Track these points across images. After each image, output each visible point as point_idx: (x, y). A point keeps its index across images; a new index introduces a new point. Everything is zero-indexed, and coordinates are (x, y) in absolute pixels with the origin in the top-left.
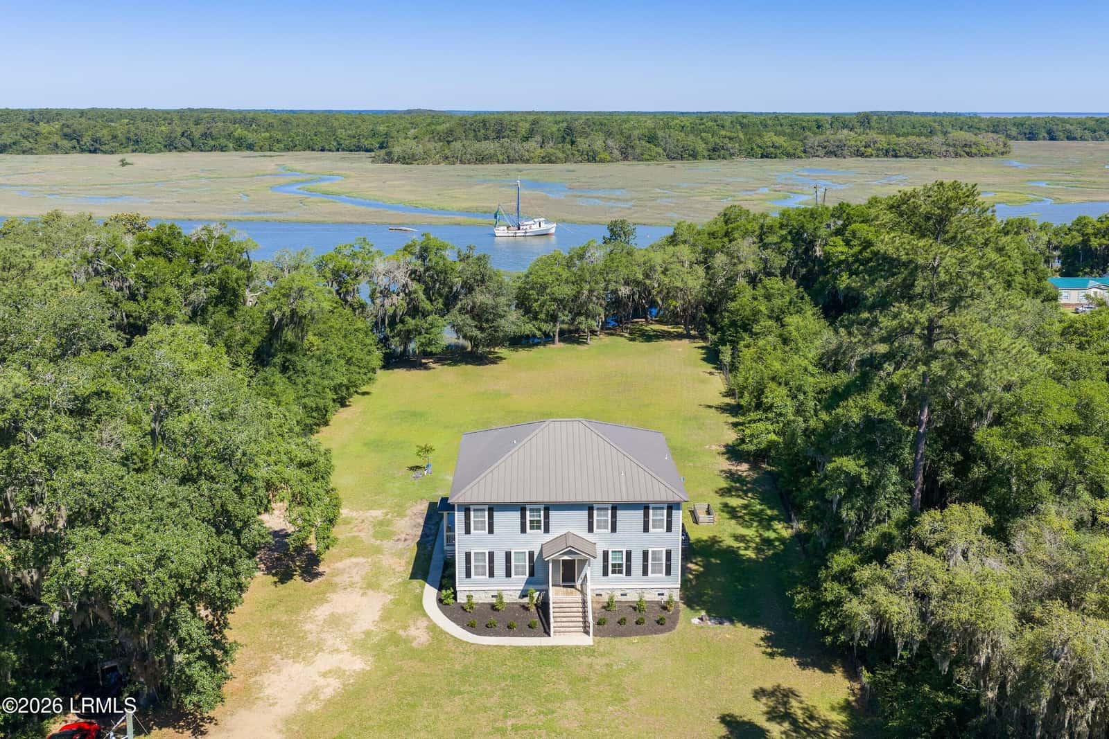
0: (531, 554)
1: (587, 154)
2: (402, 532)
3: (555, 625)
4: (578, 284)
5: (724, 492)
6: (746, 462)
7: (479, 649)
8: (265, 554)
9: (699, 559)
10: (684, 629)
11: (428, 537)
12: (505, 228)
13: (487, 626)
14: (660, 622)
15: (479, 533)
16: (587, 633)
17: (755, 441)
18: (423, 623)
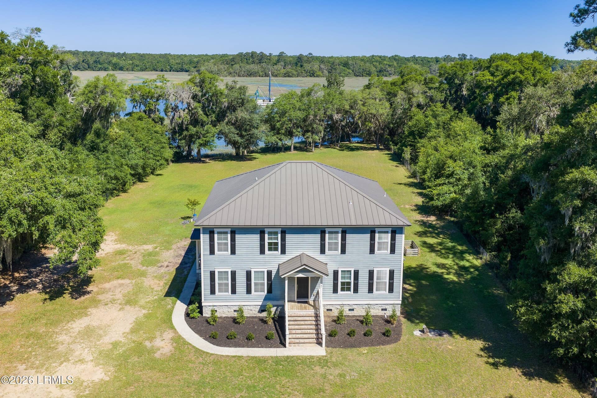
0: (269, 273)
1: (310, 73)
2: (165, 261)
3: (291, 336)
4: (307, 110)
5: (420, 234)
6: (433, 216)
7: (218, 360)
8: (46, 276)
9: (412, 281)
10: (408, 340)
11: (186, 264)
12: (262, 101)
13: (227, 337)
14: (386, 334)
15: (222, 254)
16: (320, 344)
17: (441, 199)
18: (168, 335)
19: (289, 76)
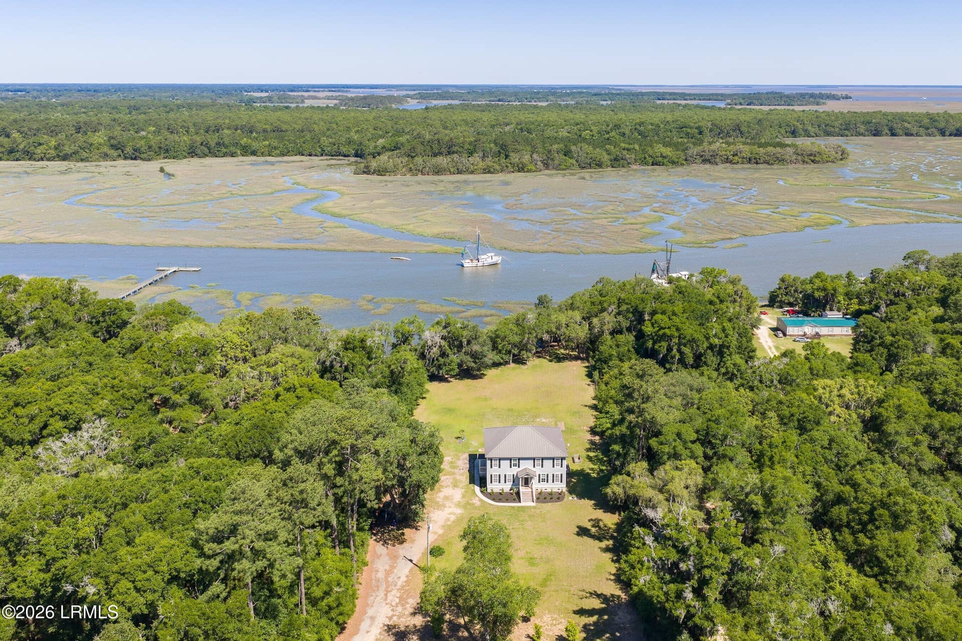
0: (513, 475)
1: (518, 166)
2: (461, 466)
3: (523, 499)
4: (522, 335)
6: (598, 436)
7: (497, 507)
10: (567, 501)
11: (471, 468)
12: (470, 261)
13: (499, 500)
14: (558, 498)
15: (495, 468)
16: (533, 502)
17: (601, 427)
18: (477, 499)
19: (490, 172)
